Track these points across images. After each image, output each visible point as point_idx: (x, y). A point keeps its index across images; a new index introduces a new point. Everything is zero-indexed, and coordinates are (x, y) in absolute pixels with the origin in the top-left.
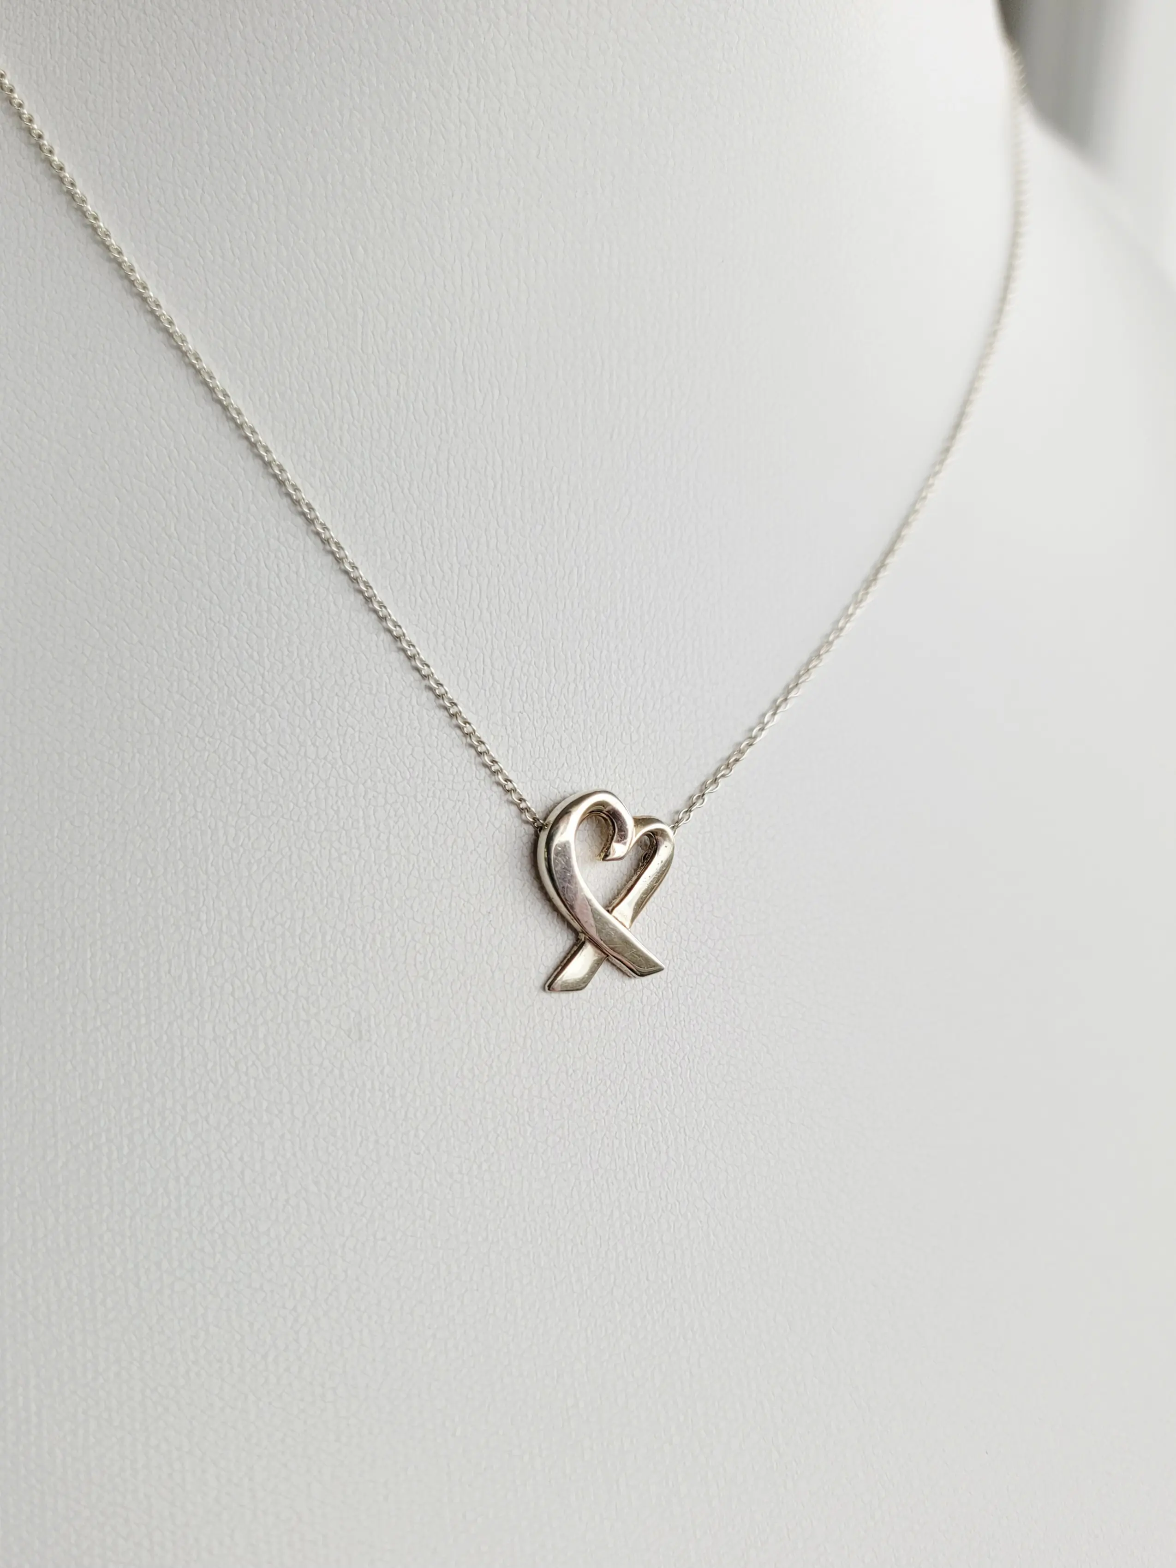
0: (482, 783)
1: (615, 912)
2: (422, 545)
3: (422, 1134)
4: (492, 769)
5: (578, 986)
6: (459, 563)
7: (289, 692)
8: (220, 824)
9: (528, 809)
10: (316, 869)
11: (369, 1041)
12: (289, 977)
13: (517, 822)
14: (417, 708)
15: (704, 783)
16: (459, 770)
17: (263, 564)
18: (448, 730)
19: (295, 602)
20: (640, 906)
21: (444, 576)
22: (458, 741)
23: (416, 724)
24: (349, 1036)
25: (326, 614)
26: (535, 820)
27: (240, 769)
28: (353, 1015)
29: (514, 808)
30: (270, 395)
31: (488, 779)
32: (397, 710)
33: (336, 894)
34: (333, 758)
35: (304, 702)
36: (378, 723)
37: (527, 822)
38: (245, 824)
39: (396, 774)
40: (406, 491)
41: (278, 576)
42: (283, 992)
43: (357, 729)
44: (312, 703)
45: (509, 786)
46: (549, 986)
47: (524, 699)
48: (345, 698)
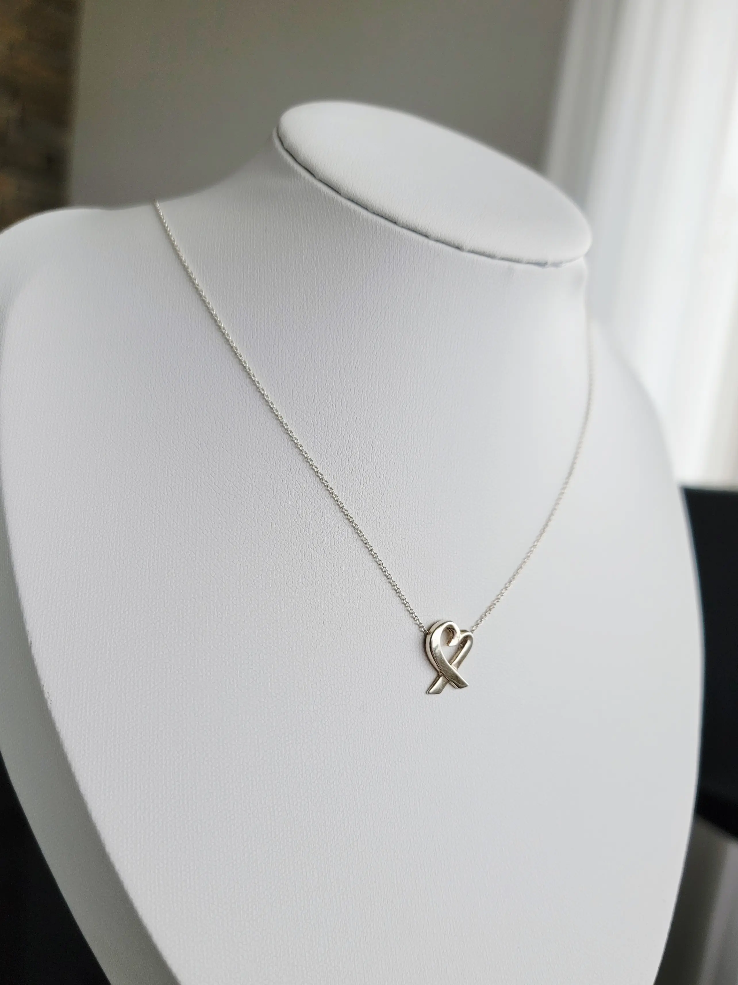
0: (407, 617)
1: (452, 665)
2: (389, 531)
3: (385, 747)
4: (411, 612)
5: (438, 692)
6: (402, 538)
7: (341, 583)
8: (316, 632)
9: (423, 627)
10: (349, 648)
11: (367, 712)
12: (339, 688)
13: (418, 631)
14: (385, 589)
15: (482, 616)
16: (399, 612)
17: (333, 537)
18: (395, 597)
19: (344, 550)
20: (460, 663)
21: (396, 542)
22: (398, 602)
23: (384, 595)
24: (360, 711)
25: (354, 555)
26: (425, 631)
27: (323, 612)
28: (361, 702)
29: (417, 626)
30: (337, 475)
31: (408, 615)
32: (378, 590)
33: (356, 658)
34: (355, 608)
35: (346, 587)
36: (371, 595)
37: (422, 631)
38: (324, 632)
39: (377, 613)
40: (385, 512)
41: (338, 541)
42: (337, 694)
43: (364, 597)
44: (349, 587)
45: (416, 618)
46: (428, 692)
47: (422, 586)
48: (360, 586)
